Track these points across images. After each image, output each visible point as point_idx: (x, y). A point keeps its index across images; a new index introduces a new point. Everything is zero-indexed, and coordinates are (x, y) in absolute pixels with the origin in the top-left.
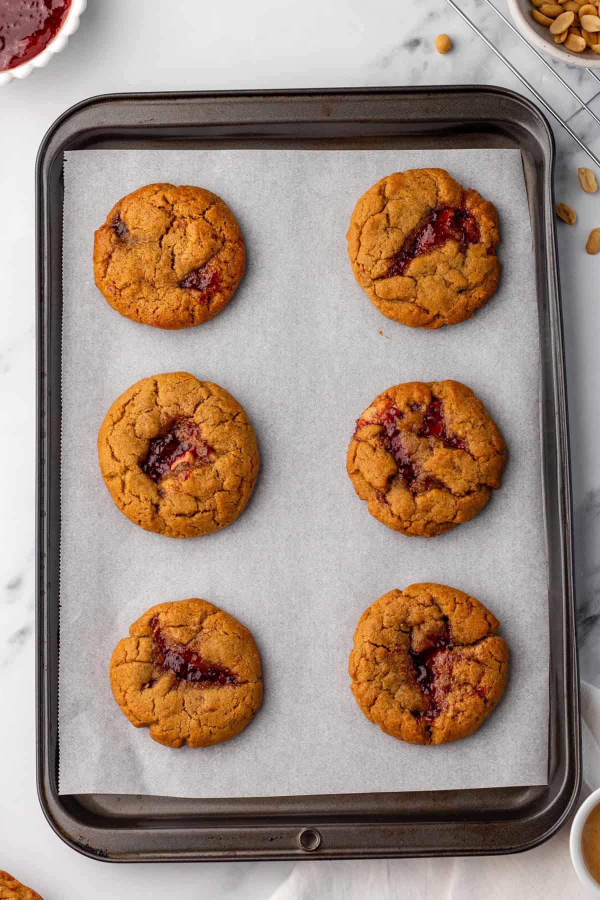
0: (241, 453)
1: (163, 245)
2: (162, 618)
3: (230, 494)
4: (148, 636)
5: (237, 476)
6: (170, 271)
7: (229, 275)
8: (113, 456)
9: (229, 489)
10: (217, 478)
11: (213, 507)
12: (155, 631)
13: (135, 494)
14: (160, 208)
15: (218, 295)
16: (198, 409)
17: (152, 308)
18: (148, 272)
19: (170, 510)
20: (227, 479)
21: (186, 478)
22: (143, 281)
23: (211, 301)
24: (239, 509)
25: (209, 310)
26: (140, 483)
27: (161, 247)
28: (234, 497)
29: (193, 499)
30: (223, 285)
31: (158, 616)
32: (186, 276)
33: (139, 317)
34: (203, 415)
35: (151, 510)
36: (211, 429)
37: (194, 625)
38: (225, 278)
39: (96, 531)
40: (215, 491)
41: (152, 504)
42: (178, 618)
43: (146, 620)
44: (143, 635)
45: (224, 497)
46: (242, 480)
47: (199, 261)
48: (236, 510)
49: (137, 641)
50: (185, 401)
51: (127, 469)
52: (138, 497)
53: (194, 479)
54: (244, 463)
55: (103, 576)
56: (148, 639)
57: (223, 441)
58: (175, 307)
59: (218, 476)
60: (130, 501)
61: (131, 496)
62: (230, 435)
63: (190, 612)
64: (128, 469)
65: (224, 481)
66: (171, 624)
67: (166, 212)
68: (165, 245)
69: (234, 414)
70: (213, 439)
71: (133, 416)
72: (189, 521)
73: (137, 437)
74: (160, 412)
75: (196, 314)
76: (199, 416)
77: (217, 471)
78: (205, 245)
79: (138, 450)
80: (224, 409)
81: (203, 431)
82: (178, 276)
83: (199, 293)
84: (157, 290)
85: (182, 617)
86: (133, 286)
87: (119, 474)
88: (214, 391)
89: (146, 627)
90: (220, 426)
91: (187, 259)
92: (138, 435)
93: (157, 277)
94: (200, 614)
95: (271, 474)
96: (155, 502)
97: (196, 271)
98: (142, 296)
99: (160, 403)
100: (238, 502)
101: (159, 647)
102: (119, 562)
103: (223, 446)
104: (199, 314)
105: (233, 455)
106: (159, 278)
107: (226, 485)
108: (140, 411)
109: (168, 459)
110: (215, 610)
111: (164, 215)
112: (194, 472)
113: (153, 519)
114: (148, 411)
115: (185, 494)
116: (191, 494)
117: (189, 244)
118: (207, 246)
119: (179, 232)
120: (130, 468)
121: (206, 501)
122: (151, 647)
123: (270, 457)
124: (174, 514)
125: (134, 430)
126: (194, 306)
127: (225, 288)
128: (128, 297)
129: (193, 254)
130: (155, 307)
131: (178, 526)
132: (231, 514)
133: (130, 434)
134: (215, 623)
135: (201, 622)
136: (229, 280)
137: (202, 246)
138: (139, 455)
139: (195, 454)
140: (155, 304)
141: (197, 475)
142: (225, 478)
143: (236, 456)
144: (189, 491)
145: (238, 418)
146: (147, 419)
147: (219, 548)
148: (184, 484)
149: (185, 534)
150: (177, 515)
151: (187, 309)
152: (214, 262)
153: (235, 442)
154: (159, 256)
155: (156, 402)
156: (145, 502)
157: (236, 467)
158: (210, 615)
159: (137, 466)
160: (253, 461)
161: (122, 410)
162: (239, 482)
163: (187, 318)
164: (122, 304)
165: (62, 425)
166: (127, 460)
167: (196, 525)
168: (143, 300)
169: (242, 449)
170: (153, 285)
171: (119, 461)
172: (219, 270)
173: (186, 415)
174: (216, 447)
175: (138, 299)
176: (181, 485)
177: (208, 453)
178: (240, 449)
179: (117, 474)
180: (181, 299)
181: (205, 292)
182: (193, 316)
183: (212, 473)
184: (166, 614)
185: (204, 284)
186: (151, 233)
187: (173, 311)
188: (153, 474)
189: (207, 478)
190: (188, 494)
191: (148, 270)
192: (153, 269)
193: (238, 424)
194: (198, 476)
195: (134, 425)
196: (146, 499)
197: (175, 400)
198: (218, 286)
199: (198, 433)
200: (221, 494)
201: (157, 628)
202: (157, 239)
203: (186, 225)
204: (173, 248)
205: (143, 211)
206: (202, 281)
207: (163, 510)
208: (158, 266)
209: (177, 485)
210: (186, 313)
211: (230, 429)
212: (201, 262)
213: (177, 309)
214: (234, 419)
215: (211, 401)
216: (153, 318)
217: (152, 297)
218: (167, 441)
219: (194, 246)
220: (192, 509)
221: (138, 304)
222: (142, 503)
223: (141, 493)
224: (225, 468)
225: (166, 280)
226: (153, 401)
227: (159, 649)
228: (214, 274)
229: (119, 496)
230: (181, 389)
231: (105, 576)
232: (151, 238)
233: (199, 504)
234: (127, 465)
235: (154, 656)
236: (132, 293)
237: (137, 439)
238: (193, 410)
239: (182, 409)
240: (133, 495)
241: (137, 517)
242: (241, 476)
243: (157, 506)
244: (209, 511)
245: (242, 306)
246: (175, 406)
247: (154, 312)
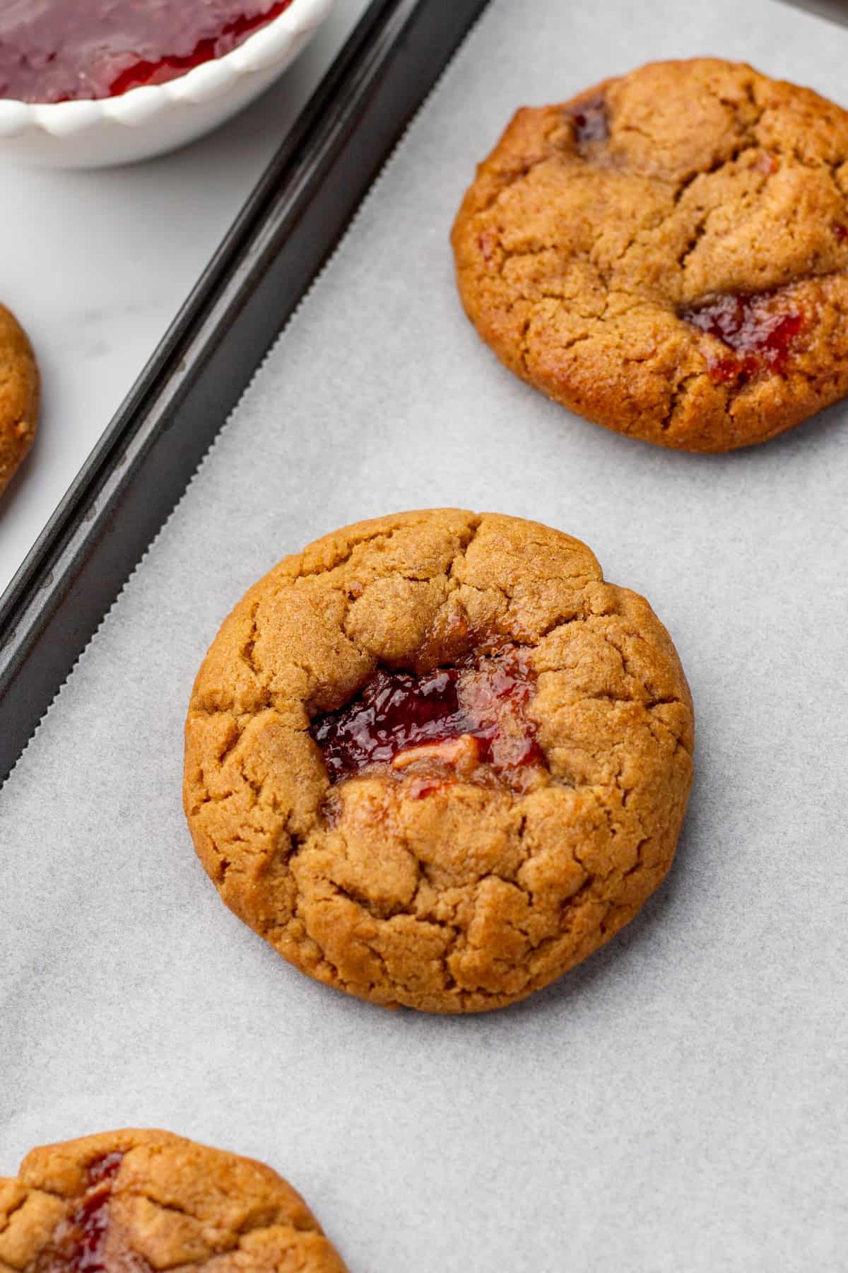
0: (624, 803)
1: (683, 199)
2: (134, 1163)
3: (530, 904)
4: (61, 1195)
5: (579, 861)
6: (669, 262)
7: (829, 345)
8: (248, 651)
9: (533, 886)
10: (515, 838)
11: (459, 917)
12: (92, 1192)
13: (251, 777)
14: (724, 102)
15: (775, 381)
16: (561, 630)
17: (571, 331)
18: (609, 240)
19: (329, 864)
20: (544, 854)
21: (423, 794)
22: (583, 256)
23: (746, 388)
24: (535, 968)
25: (727, 411)
26: (282, 754)
27: (677, 196)
28: (539, 921)
29: (411, 865)
30: (800, 361)
31: (123, 1153)
32: (708, 298)
33: (523, 346)
34: (566, 651)
35: (275, 842)
36: (568, 693)
37: (218, 1226)
38: (815, 345)
39: (88, 853)
40: (488, 874)
41: (285, 827)
42: (179, 1182)
43: (87, 1149)
44: (48, 1184)
45: (507, 899)
46: (587, 884)
47: (762, 269)
48: (526, 969)
49: (21, 1194)
50: (533, 593)
51: (266, 701)
52: (257, 789)
53: (444, 807)
54: (617, 838)
55: (37, 987)
56: (53, 1202)
57: (585, 745)
58: (633, 352)
59: (520, 833)
60: (226, 789)
61: (237, 774)
62: (617, 739)
63: (225, 1184)
64: (269, 705)
65: (530, 856)
66: (150, 1189)
67: (735, 120)
68: (690, 199)
69: (659, 693)
70: (562, 724)
71: (363, 574)
72: (366, 923)
73: (344, 631)
74: (446, 594)
75: (688, 399)
76: (553, 650)
77: (524, 819)
78: (801, 234)
79: (328, 666)
80: (636, 663)
81: (542, 694)
82: (686, 285)
83: (722, 351)
84: (608, 292)
85: (194, 1183)
86: (548, 256)
87: (238, 707)
88: (631, 608)
89: (70, 1164)
90: (600, 702)
91: (734, 251)
92: (349, 628)
93: (624, 261)
94: (253, 1203)
95: (684, 935)
96: (296, 825)
97: (744, 295)
98: (557, 291)
99: (457, 571)
100: (547, 940)
101: (77, 1241)
102: (104, 972)
103: (578, 760)
104: (694, 405)
105: (598, 799)
106: (629, 266)
107: (529, 874)
108: (393, 568)
109: (401, 735)
110: (304, 1221)
111: (725, 121)
112: (457, 791)
113: (265, 871)
114: (413, 579)
115: (396, 837)
116: (416, 845)
117: (759, 217)
118: (805, 238)
119: (748, 180)
120: (278, 702)
121: (446, 889)
122: (53, 1229)
123: (705, 885)
124: (332, 883)
125: (347, 610)
126: (693, 375)
127: (802, 373)
128: (518, 279)
129: (757, 245)
130: (580, 331)
131: (327, 924)
132: (501, 968)
133: (328, 613)
134: (284, 1251)
135: (243, 1228)
136: (825, 359)
137: (792, 234)
138: (322, 680)
139: (484, 752)
140: (584, 325)
141: (461, 800)
142: (539, 847)
143: (602, 805)
144: (410, 834)
145: (664, 711)
146: (397, 596)
147: (420, 1068)
148: (409, 808)
149: (338, 964)
150: (341, 891)
151: (668, 373)
152: (804, 292)
153: (621, 764)
154: (658, 217)
155: (450, 565)
156: (269, 810)
157: (587, 836)
158: (283, 1224)
159: (300, 705)
160: (646, 848)
161: (343, 550)
162: (574, 885)
163: (654, 398)
164: (494, 295)
165: (157, 538)
166: (280, 674)
167: (381, 948)
168: (556, 302)
169: (631, 799)
170: (603, 279)
171: (257, 671)
172: (808, 315)
173: (515, 633)
174: (558, 753)
175: (545, 296)
176: (399, 807)
177: (527, 761)
178: (627, 793)
179: (232, 704)
180: (665, 339)
181: (740, 356)
182: (673, 405)
183: (509, 817)
184: (150, 1156)
185: (747, 338)
186: (666, 156)
187: (627, 361)
188: (336, 754)
189: (483, 823)
190: (405, 842)
191: (609, 234)
192: (627, 237)
193: (657, 723)
194: (461, 806)
195: (352, 598)
196: (275, 805)
197: (504, 579)
198: (783, 355)
199: (527, 697)
200: (504, 888)
201: (102, 1186)
202: (675, 177)
203: (774, 170)
204: (708, 214)
205: (675, 93)
206: (748, 327)
207: (308, 857)
208: (643, 236)
209: (385, 804)
210: (659, 384)
211: (624, 722)
212: (768, 276)
213: (640, 361)
214: (650, 706)
215: (610, 626)
216: (559, 360)
217: (585, 304)
218: (427, 687)
219: (769, 225)
220: (396, 892)
221: (538, 307)
222: (256, 809)
223: (269, 781)
224: (551, 821)
225: (647, 280)
226: (443, 559)
227: (71, 1248)
228: (788, 318)
229: (204, 766)
230: (537, 559)
231: (43, 990)
232: (661, 167)
233: (424, 889)
234: (272, 687)
235: (44, 1260)
236: (537, 271)
237: (341, 635)
238: (545, 625)
239: (515, 613)
240: (246, 779)
241: (226, 848)
242: (588, 866)
243: (296, 841)
244: (442, 924)
245: (826, 463)
246: (499, 594)
247: (570, 344)
